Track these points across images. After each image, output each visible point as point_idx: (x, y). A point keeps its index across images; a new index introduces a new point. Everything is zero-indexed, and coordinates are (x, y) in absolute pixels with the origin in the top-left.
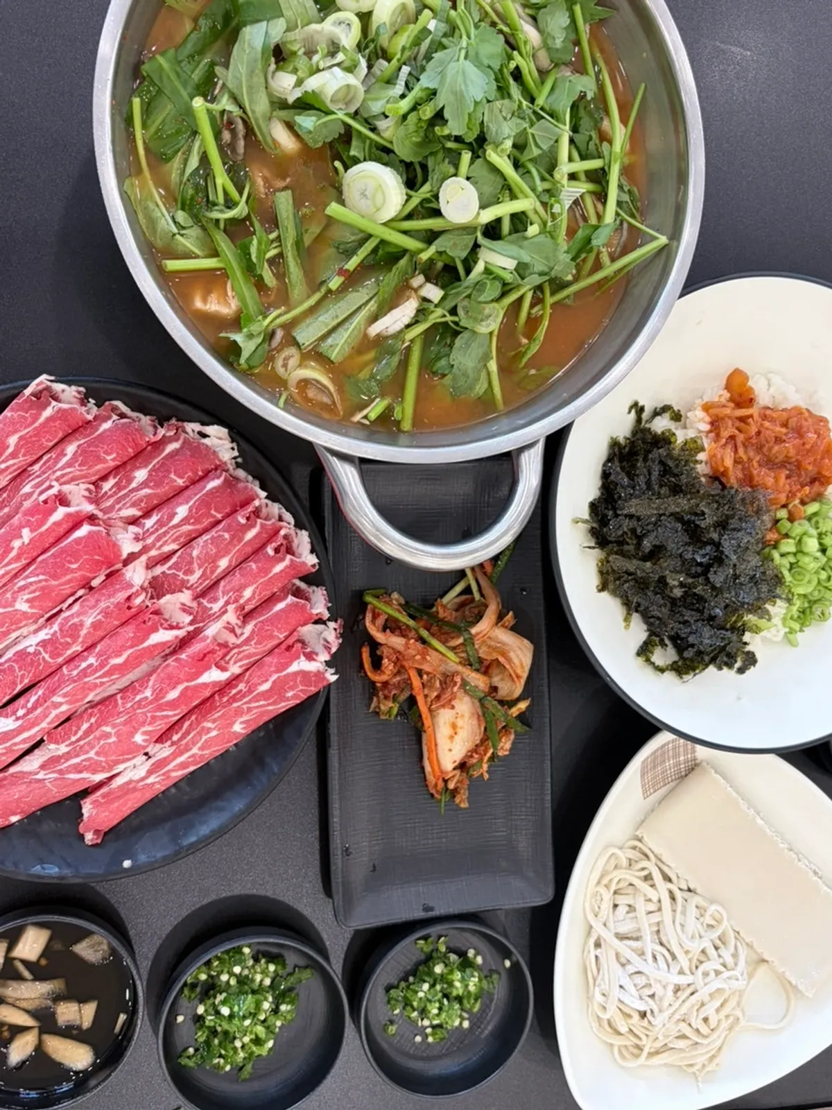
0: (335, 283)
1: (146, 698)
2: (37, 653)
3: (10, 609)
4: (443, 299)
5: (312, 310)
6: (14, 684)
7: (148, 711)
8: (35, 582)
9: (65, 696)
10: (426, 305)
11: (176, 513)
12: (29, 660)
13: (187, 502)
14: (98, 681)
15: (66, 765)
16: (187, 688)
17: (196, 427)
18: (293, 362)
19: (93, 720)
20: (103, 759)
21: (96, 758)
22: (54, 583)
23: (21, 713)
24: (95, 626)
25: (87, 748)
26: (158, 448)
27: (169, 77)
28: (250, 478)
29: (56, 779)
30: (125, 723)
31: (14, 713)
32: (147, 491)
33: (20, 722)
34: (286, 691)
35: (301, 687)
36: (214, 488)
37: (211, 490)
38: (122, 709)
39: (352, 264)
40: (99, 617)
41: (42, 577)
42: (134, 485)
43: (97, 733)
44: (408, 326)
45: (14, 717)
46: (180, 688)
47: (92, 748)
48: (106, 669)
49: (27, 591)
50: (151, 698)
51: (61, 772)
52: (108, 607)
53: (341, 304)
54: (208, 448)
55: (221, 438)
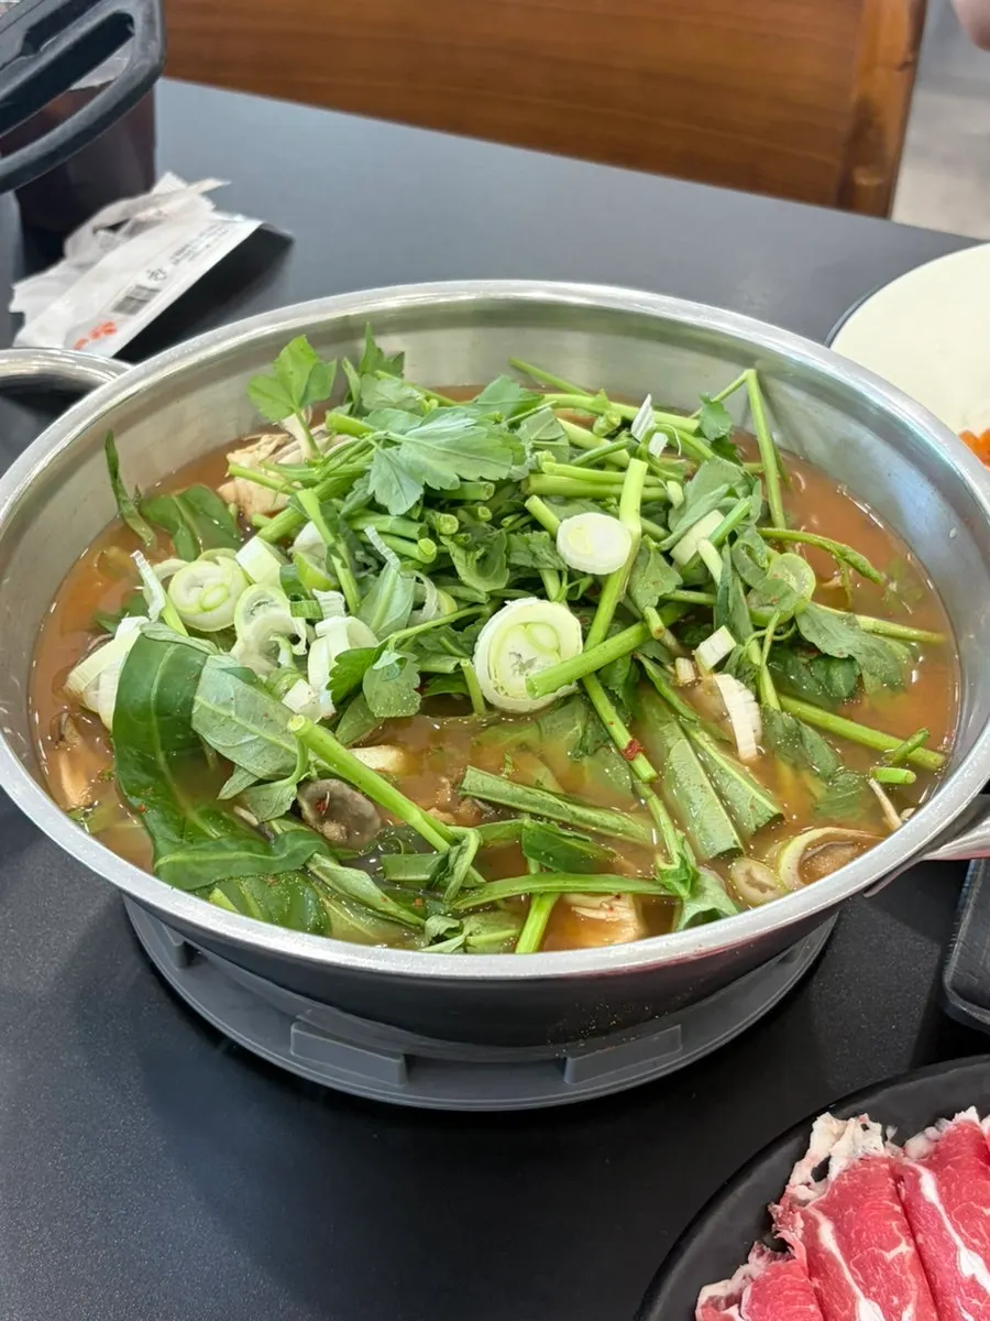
0: (644, 768)
4: (734, 631)
5: (678, 818)
10: (733, 660)
11: (973, 1280)
13: (955, 1248)
17: (803, 1171)
18: (760, 874)
26: (822, 1264)
27: (199, 864)
28: (931, 1131)
36: (939, 1189)
37: (940, 1193)
39: (622, 736)
44: (758, 699)
53: (682, 775)
54: (850, 1171)
55: (839, 1136)
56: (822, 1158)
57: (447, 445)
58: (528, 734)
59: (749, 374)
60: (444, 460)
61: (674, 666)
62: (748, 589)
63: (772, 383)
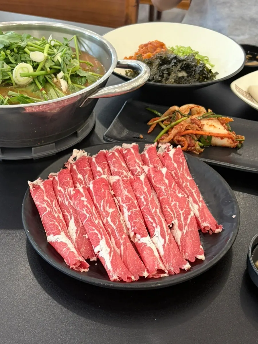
0: (44, 92)
1: (165, 189)
2: (132, 212)
3: (110, 214)
6: (141, 224)
7: (170, 190)
8: (103, 203)
9: (153, 208)
10: (64, 77)
11: (99, 171)
12: (133, 215)
13: (97, 167)
14: (151, 197)
15: (183, 222)
16: (166, 177)
19: (167, 207)
20: (185, 209)
21: (183, 211)
22: (106, 198)
23: (154, 225)
24: (129, 192)
25: (178, 213)
26: (73, 170)
29: (188, 227)
30: (172, 198)
31: (154, 228)
32: (87, 176)
33: (158, 226)
34: (180, 161)
35: (180, 157)
36: (96, 160)
38: (166, 197)
39: (41, 88)
40: (126, 190)
41: (102, 201)
42: (83, 179)
43: (173, 208)
45: (155, 228)
46: (164, 179)
47: (179, 211)
48: (147, 193)
49: (106, 207)
50: (165, 187)
51: (185, 225)
52: (124, 187)
54: (80, 158)
55: (78, 153)
56: (75, 156)
57: (8, 37)
58: (24, 89)
59: (75, 36)
60: (7, 39)
61: (53, 79)
62: (67, 65)
63: (79, 38)
